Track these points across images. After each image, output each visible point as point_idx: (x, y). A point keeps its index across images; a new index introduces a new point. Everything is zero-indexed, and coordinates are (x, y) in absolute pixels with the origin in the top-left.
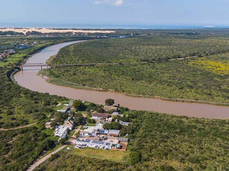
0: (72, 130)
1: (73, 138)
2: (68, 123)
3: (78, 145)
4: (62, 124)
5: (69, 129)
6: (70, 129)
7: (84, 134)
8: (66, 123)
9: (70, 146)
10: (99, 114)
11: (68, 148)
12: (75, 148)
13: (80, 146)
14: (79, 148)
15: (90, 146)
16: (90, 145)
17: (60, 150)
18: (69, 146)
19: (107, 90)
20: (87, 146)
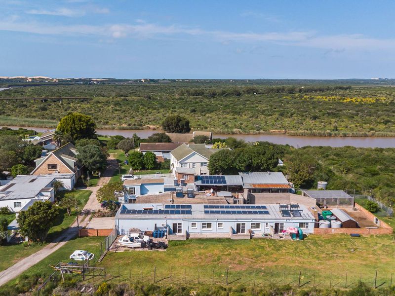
0: (73, 191)
1: (88, 213)
2: (54, 167)
3: (136, 235)
4: (26, 172)
5: (61, 185)
6: (67, 184)
7: (142, 186)
8: (45, 166)
9: (87, 242)
10: (163, 146)
11: (77, 252)
12: (122, 250)
13: (146, 238)
14: (144, 245)
15: (197, 231)
16: (199, 225)
17: (29, 270)
18: (83, 246)
19: (141, 128)
20: (183, 233)
